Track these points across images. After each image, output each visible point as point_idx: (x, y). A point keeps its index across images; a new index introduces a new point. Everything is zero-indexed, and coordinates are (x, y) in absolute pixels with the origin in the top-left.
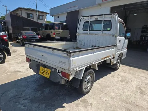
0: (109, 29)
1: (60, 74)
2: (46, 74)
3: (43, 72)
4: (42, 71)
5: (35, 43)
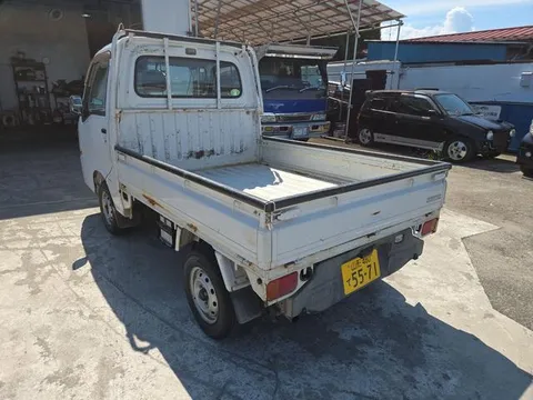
0: (235, 93)
2: (368, 275)
3: (357, 275)
4: (353, 275)
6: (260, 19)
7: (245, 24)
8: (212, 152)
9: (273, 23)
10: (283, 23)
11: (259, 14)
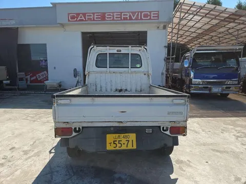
0: (138, 66)
1: (168, 133)
2: (126, 145)
3: (117, 142)
4: (114, 141)
5: (67, 92)
6: (212, 36)
7: (205, 40)
8: (126, 90)
9: (219, 37)
10: (226, 37)
11: (211, 34)
